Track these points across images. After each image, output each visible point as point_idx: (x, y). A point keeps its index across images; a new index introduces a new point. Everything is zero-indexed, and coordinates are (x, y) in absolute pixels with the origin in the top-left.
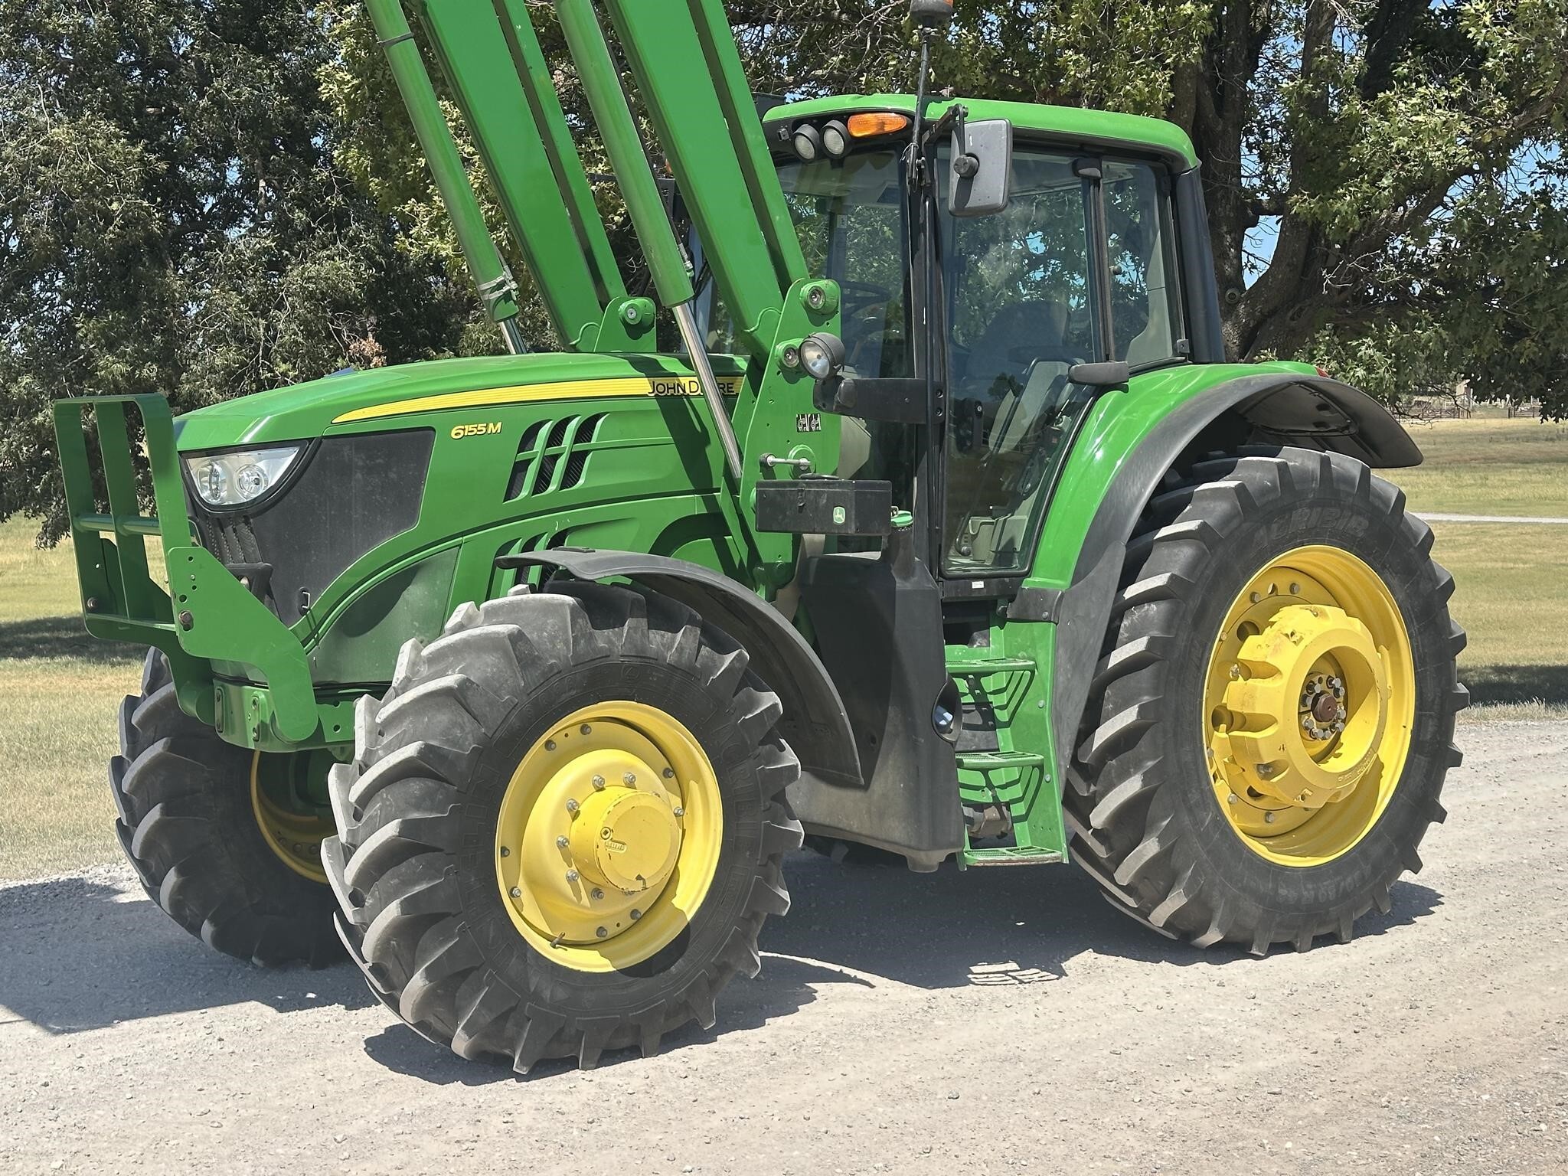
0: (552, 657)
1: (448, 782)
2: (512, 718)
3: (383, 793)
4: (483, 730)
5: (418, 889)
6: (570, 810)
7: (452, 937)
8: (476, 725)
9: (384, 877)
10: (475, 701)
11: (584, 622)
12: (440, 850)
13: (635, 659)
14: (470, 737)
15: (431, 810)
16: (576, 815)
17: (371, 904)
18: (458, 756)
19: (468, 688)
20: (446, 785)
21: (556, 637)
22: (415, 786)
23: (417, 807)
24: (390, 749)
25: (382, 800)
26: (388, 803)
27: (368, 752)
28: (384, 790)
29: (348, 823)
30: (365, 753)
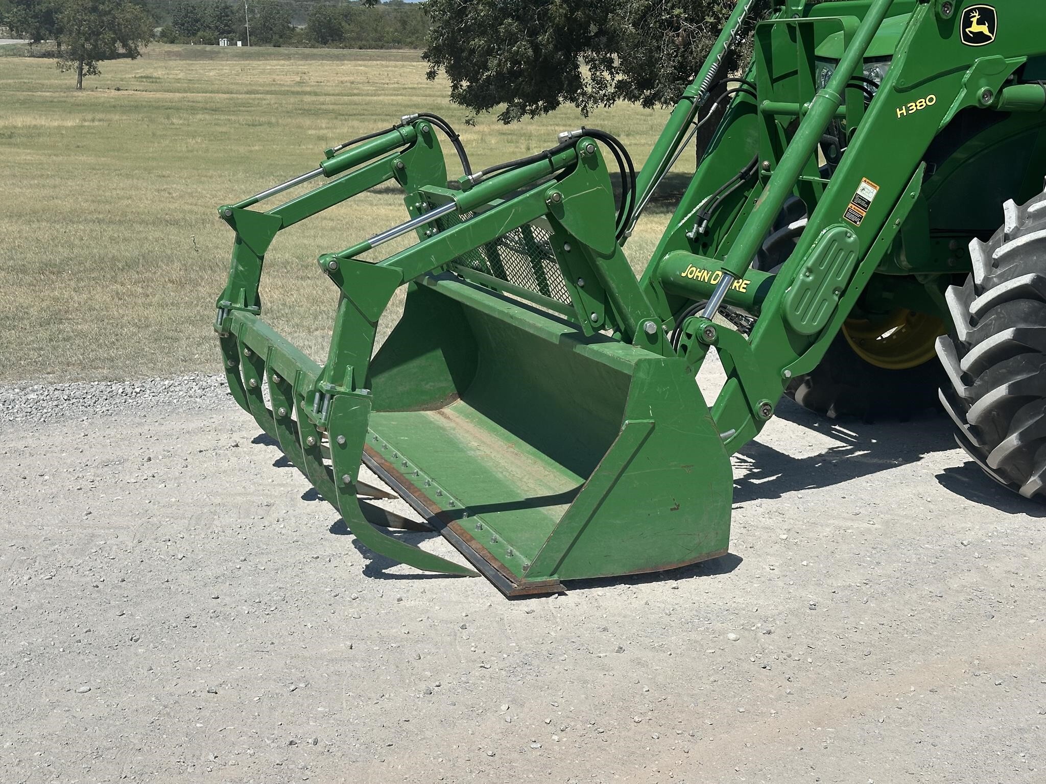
3: (999, 308)
5: (1019, 378)
7: (1039, 414)
9: (994, 367)
12: (1040, 352)
15: (1035, 323)
17: (979, 385)
22: (1024, 306)
23: (1025, 320)
24: (1004, 278)
25: (997, 313)
26: (1002, 316)
27: (986, 279)
28: (999, 306)
29: (967, 328)
30: (984, 280)
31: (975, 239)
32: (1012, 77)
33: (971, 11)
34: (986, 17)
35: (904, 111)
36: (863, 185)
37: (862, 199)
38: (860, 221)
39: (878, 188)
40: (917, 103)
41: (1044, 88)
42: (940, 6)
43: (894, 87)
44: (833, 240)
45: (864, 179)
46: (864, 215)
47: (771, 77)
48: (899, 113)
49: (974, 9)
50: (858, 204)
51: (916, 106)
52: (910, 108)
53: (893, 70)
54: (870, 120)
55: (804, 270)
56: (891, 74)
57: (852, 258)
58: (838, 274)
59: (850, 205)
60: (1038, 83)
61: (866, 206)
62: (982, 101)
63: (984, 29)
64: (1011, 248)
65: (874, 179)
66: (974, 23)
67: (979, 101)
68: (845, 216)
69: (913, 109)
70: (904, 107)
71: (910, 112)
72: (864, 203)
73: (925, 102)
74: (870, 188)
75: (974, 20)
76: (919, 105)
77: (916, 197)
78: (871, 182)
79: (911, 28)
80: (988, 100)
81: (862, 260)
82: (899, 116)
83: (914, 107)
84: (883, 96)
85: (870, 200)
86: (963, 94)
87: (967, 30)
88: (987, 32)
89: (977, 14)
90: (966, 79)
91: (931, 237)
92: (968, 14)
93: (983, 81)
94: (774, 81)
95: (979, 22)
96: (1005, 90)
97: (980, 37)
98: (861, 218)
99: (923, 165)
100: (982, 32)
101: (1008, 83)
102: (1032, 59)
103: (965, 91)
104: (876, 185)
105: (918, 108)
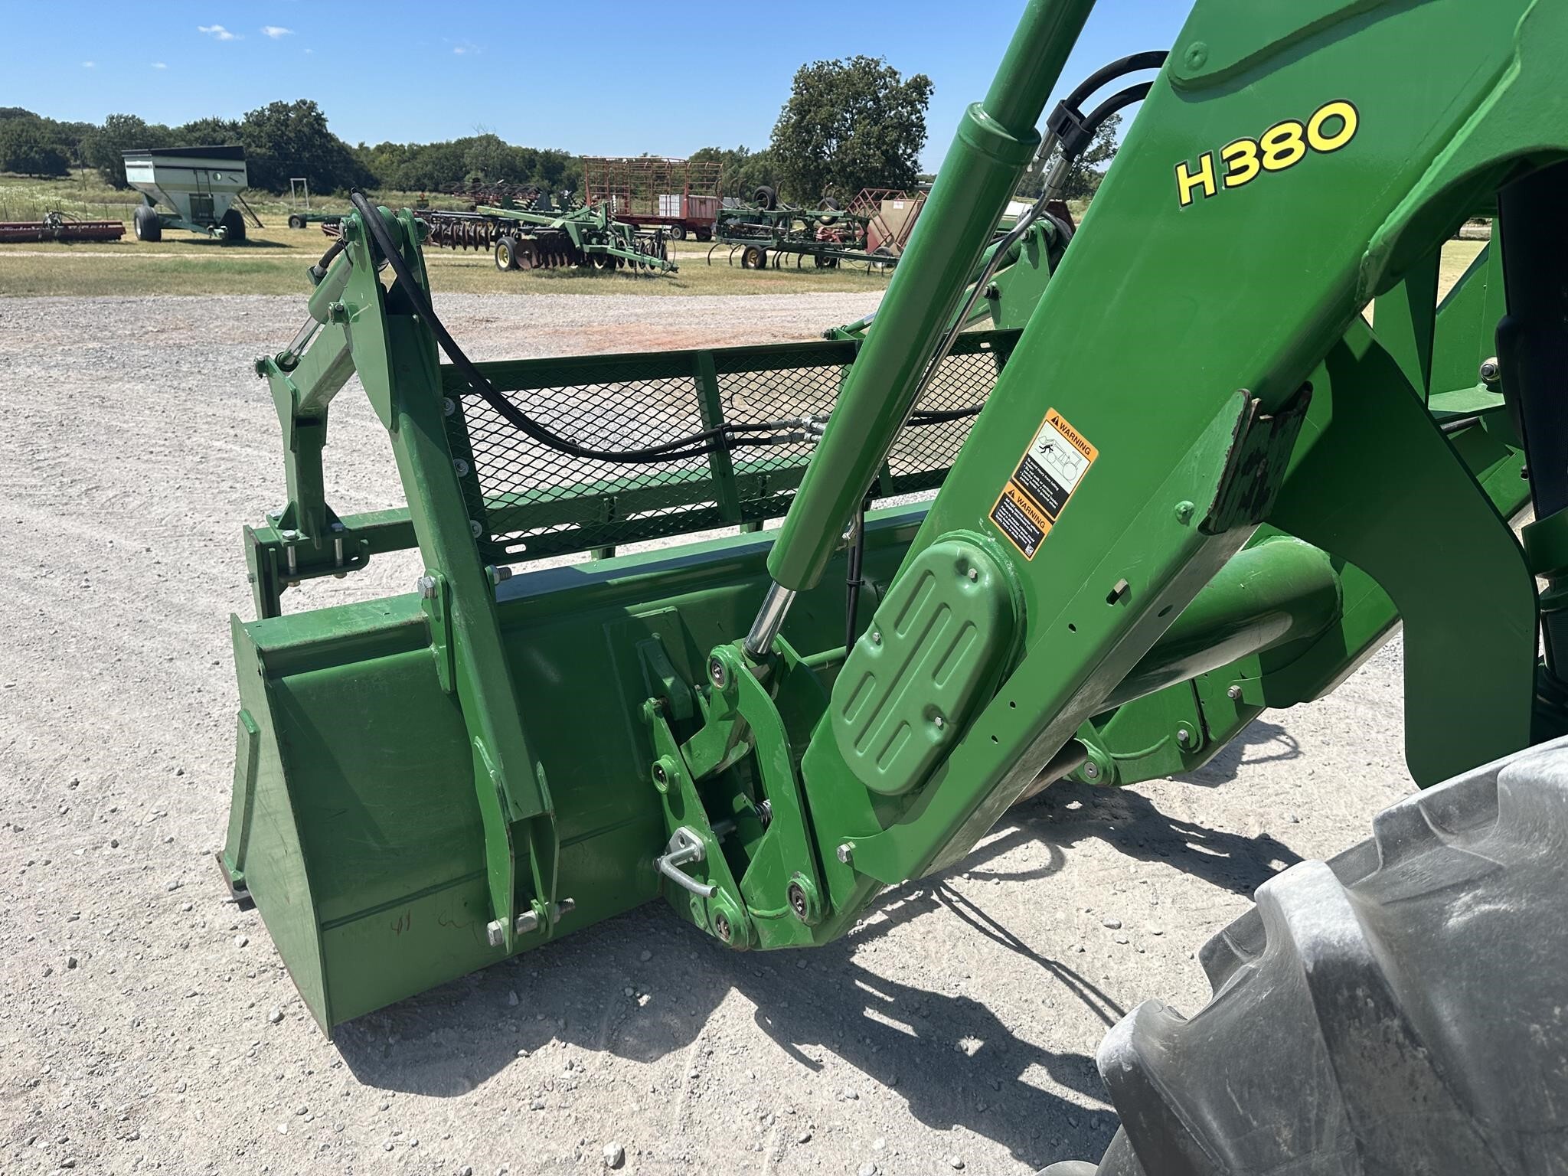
35: (1206, 176)
36: (1048, 432)
37: (1044, 477)
38: (1034, 546)
39: (1095, 453)
40: (1266, 144)
45: (1052, 413)
46: (1044, 532)
48: (1185, 183)
50: (1030, 488)
51: (1260, 154)
52: (1235, 164)
59: (1009, 487)
61: (1054, 503)
65: (1079, 422)
68: (993, 516)
69: (1245, 168)
70: (1206, 161)
71: (1232, 181)
72: (1048, 493)
73: (1304, 138)
74: (1069, 448)
76: (1271, 149)
78: (1072, 430)
82: (1186, 199)
83: (1251, 159)
85: (1069, 488)
98: (1036, 538)
104: (1087, 443)
105: (1270, 163)
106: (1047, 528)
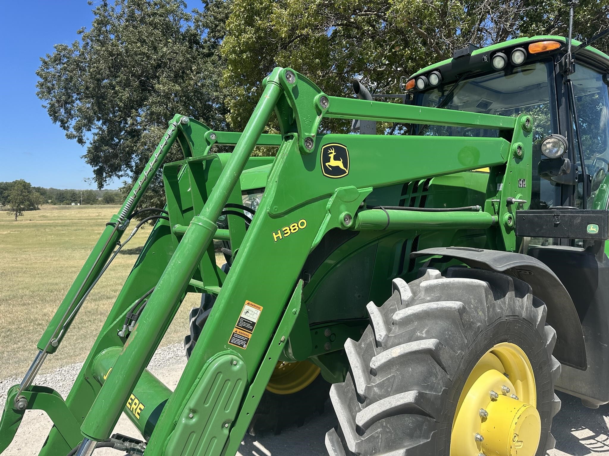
0: (478, 321)
1: (430, 416)
2: (461, 366)
4: (448, 376)
6: (481, 416)
8: (444, 373)
10: (445, 357)
11: (491, 297)
13: (511, 317)
14: (441, 381)
15: (420, 437)
16: (484, 419)
18: (436, 397)
19: (440, 349)
20: (429, 418)
21: (478, 308)
22: (409, 420)
23: (411, 436)
24: (383, 388)
25: (382, 426)
26: (388, 430)
27: (368, 389)
28: (384, 420)
29: (356, 439)
30: (365, 390)
31: (349, 338)
32: (363, 204)
33: (328, 148)
34: (341, 154)
35: (280, 235)
36: (246, 307)
37: (247, 321)
38: (246, 344)
39: (262, 308)
40: (291, 227)
41: (386, 212)
42: (303, 141)
43: (268, 213)
44: (217, 373)
45: (247, 302)
46: (250, 337)
47: (180, 207)
48: (275, 237)
49: (331, 147)
50: (243, 327)
51: (290, 230)
52: (285, 232)
53: (266, 198)
54: (248, 244)
55: (186, 411)
56: (265, 202)
57: (241, 386)
58: (225, 407)
59: (235, 329)
60: (381, 208)
61: (251, 327)
62: (345, 224)
63: (340, 164)
64: (387, 360)
65: (256, 301)
66: (332, 159)
67: (342, 224)
68: (230, 342)
69: (287, 233)
70: (279, 231)
71: (285, 235)
72: (248, 325)
73: (298, 226)
74: (254, 309)
75: (332, 156)
76: (292, 229)
77: (297, 313)
78: (254, 304)
79: (280, 161)
80: (349, 223)
81: (252, 381)
82: (276, 240)
83: (288, 231)
84: (259, 222)
85: (255, 321)
86: (328, 217)
87: (327, 164)
88: (342, 167)
89: (333, 151)
90: (330, 206)
91: (311, 330)
92: (326, 151)
93: (343, 207)
94: (184, 212)
95: (336, 158)
96: (360, 214)
97: (336, 171)
98: (247, 341)
99: (301, 282)
100: (338, 166)
101: (361, 208)
102: (377, 189)
103: (330, 215)
104: (259, 306)
105: (292, 231)
106: (250, 336)
